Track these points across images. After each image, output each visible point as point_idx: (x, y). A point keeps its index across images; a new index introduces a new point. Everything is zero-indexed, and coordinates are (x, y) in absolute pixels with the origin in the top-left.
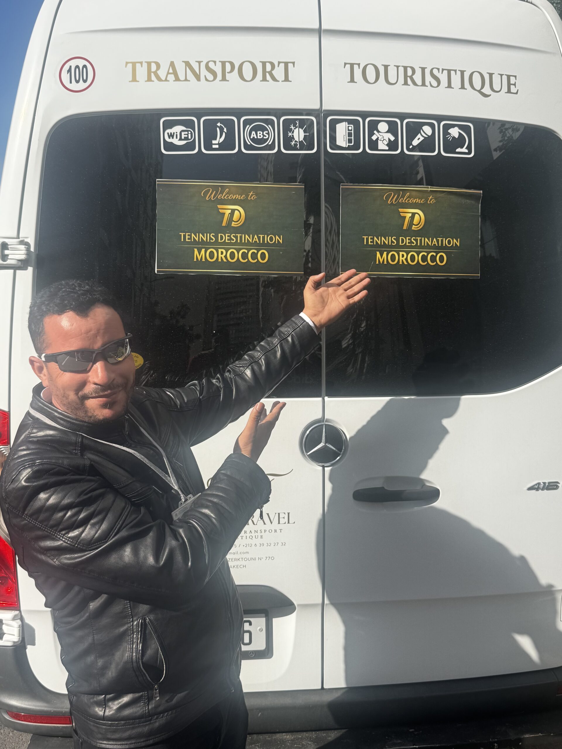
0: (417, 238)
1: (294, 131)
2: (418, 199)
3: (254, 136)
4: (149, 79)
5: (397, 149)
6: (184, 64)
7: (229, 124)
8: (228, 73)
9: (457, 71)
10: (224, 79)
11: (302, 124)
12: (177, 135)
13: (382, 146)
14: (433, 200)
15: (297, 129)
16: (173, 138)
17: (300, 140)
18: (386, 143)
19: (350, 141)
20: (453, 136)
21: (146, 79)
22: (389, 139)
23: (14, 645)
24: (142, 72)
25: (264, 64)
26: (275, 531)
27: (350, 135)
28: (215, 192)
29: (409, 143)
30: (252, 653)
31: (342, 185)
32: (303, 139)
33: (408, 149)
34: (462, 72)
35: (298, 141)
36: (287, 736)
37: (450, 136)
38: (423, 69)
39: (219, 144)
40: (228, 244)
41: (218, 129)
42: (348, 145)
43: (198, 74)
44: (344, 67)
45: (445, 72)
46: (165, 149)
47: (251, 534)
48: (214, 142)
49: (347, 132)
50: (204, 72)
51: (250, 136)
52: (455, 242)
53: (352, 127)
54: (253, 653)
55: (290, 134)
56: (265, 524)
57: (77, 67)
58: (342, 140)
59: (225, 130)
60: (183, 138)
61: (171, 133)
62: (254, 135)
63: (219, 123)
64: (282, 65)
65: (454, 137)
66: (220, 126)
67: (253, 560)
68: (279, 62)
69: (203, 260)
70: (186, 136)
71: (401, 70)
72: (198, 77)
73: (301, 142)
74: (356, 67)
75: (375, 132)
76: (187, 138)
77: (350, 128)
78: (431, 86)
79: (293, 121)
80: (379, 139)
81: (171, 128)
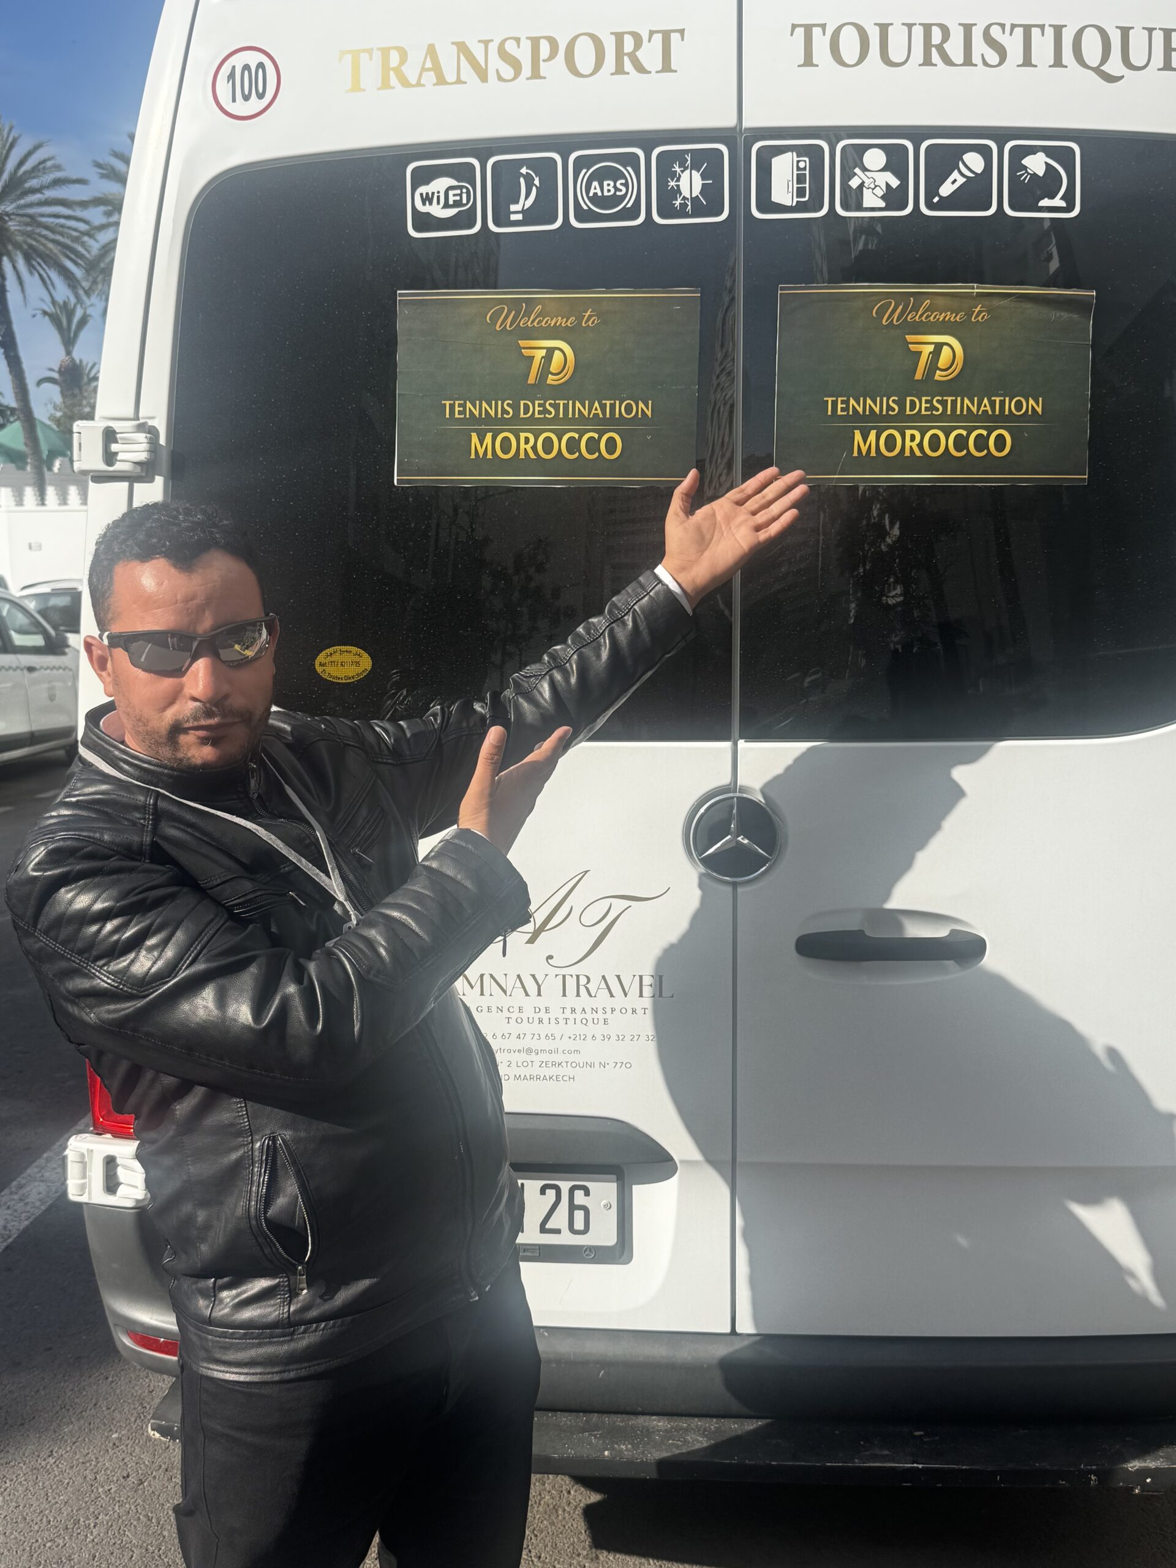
0: (945, 398)
1: (680, 176)
2: (949, 313)
3: (595, 191)
4: (386, 85)
5: (904, 206)
6: (455, 48)
7: (546, 169)
8: (544, 61)
9: (1047, 28)
10: (536, 74)
11: (698, 160)
12: (438, 197)
13: (872, 199)
14: (983, 314)
15: (688, 171)
16: (431, 203)
17: (693, 196)
18: (880, 193)
19: (801, 192)
20: (1032, 173)
21: (380, 85)
22: (887, 184)
23: (138, 1206)
24: (371, 69)
25: (619, 37)
26: (634, 1011)
27: (801, 179)
28: (513, 312)
29: (932, 191)
30: (588, 1250)
31: (782, 289)
32: (700, 193)
33: (930, 206)
34: (1058, 30)
35: (689, 197)
36: (659, 1421)
37: (1027, 172)
38: (968, 29)
39: (523, 212)
40: (539, 421)
41: (522, 180)
42: (797, 201)
43: (484, 67)
44: (792, 35)
45: (1019, 31)
46: (417, 228)
47: (583, 1016)
48: (513, 208)
49: (795, 172)
50: (495, 63)
51: (588, 191)
52: (1032, 406)
53: (805, 161)
54: (590, 1251)
55: (672, 184)
56: (613, 997)
57: (246, 67)
58: (783, 192)
59: (537, 182)
60: (451, 202)
61: (427, 194)
62: (595, 189)
63: (525, 168)
64: (658, 38)
65: (1034, 176)
66: (527, 173)
67: (588, 1066)
68: (650, 31)
69: (489, 456)
70: (458, 198)
71: (918, 32)
72: (483, 75)
73: (695, 200)
74: (817, 31)
75: (857, 170)
76: (457, 204)
77: (802, 165)
78: (985, 64)
79: (679, 156)
80: (865, 185)
81: (427, 183)
